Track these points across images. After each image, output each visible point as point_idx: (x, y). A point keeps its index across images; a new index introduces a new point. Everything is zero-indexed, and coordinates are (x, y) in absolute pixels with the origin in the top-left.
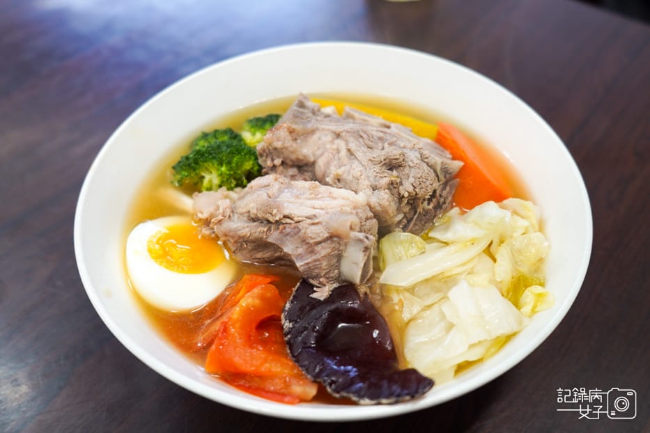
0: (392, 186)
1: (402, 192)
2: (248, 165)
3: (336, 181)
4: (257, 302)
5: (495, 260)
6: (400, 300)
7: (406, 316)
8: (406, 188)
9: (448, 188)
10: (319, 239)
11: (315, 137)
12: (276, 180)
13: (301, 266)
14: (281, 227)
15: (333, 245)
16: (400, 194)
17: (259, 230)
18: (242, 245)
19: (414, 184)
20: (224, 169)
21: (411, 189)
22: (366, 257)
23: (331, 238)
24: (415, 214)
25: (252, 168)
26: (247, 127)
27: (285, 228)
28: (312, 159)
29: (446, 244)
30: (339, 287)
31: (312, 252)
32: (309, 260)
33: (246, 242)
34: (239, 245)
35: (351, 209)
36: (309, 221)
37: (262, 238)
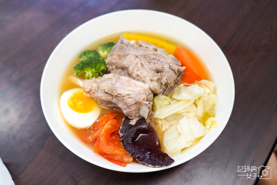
0: (159, 80)
1: (162, 82)
2: (103, 68)
3: (137, 76)
4: (110, 127)
5: (197, 106)
6: (162, 124)
7: (163, 129)
8: (164, 81)
9: (180, 77)
10: (132, 104)
11: (128, 57)
12: (114, 76)
13: (125, 113)
14: (117, 98)
15: (137, 106)
16: (161, 83)
17: (109, 98)
18: (102, 102)
19: (167, 79)
20: (93, 70)
21: (165, 81)
22: (149, 110)
23: (136, 103)
24: (167, 88)
25: (104, 69)
26: (101, 48)
27: (118, 98)
28: (127, 66)
29: (179, 101)
30: (139, 119)
31: (129, 108)
32: (128, 111)
33: (104, 101)
34: (101, 102)
35: (143, 91)
36: (128, 96)
37: (110, 101)
